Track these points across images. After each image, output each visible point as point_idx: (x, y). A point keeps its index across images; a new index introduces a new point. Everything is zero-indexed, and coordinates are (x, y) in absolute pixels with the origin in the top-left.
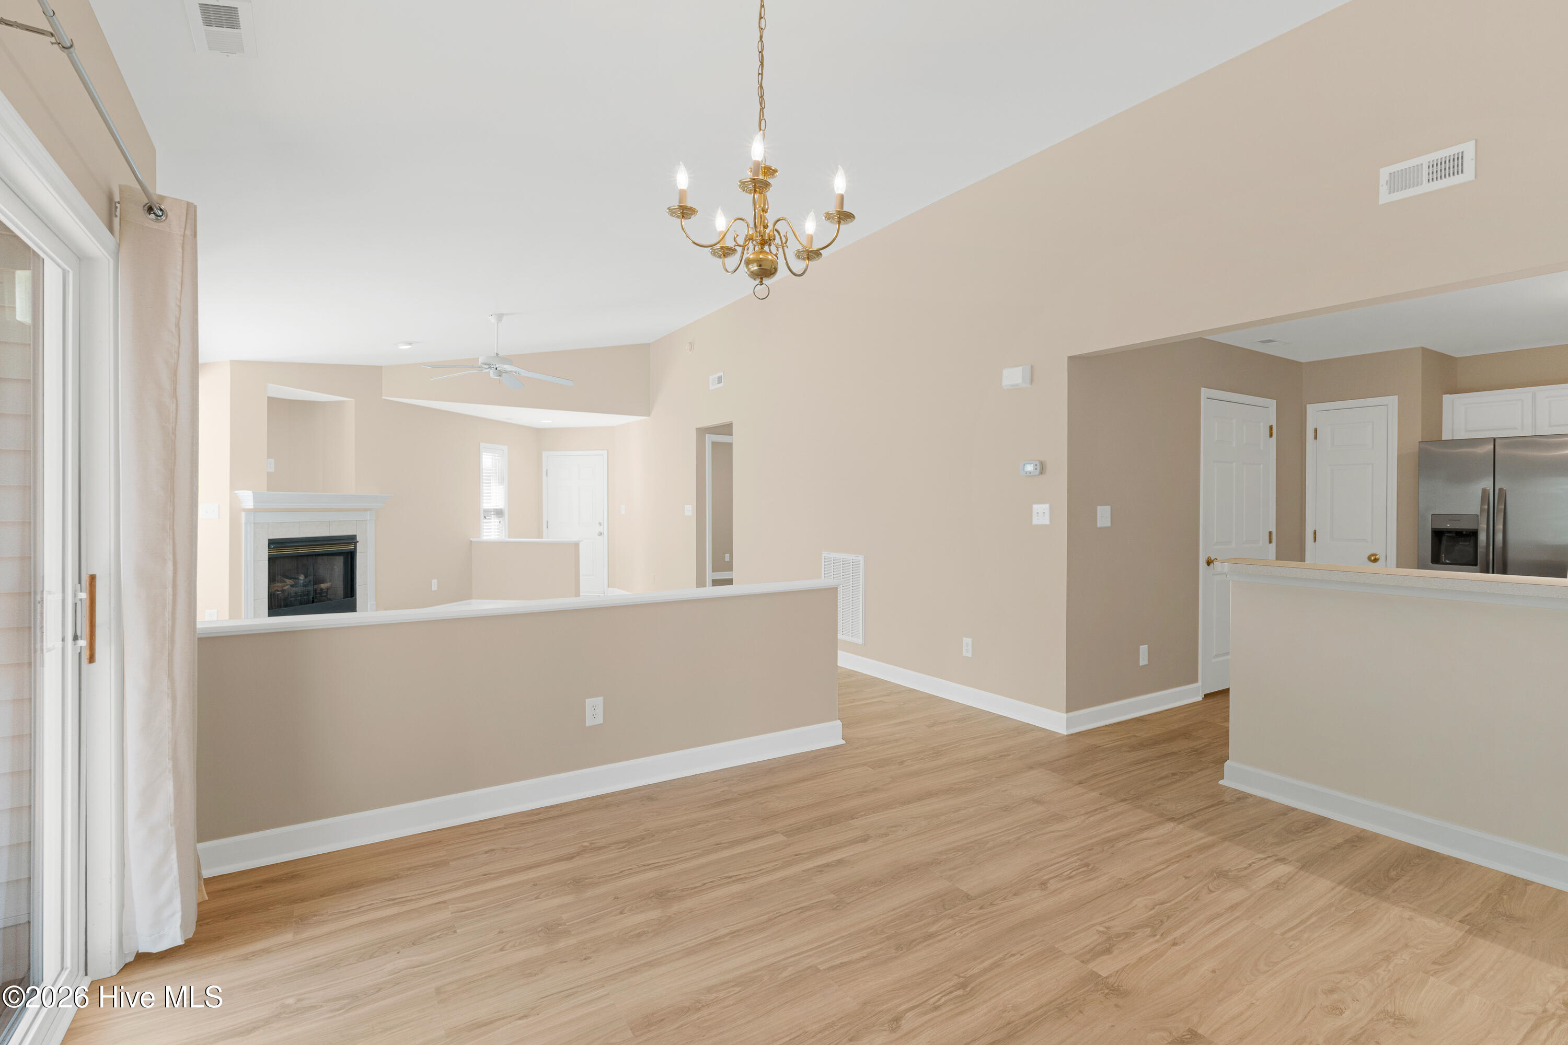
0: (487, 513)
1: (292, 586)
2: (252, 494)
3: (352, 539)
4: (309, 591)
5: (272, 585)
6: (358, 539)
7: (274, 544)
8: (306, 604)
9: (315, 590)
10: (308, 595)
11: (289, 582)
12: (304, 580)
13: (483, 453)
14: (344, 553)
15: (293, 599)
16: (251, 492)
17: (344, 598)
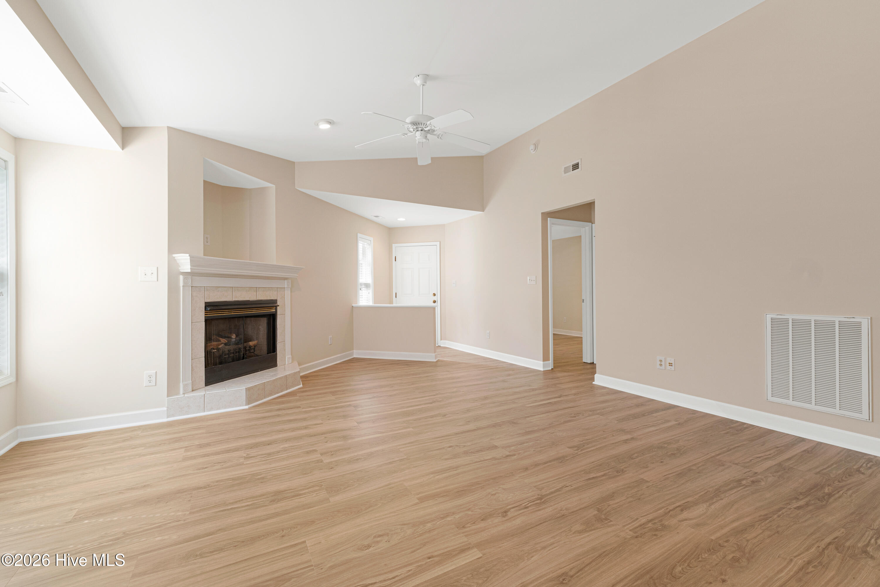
0: (361, 284)
1: (226, 344)
2: (189, 257)
3: (273, 303)
4: (240, 349)
5: (209, 344)
6: (278, 304)
7: (210, 306)
8: (238, 360)
9: (245, 348)
10: (239, 352)
11: (223, 340)
12: (235, 338)
13: (360, 242)
14: (268, 315)
15: (227, 356)
16: (188, 255)
17: (267, 354)
